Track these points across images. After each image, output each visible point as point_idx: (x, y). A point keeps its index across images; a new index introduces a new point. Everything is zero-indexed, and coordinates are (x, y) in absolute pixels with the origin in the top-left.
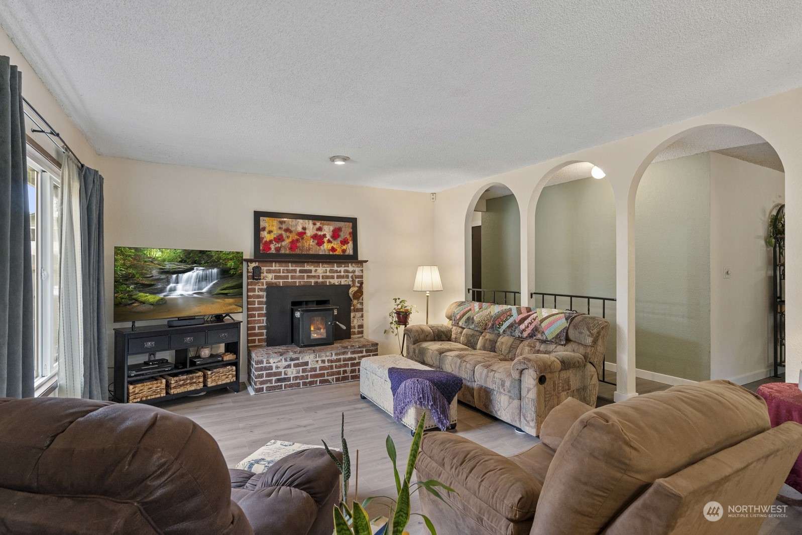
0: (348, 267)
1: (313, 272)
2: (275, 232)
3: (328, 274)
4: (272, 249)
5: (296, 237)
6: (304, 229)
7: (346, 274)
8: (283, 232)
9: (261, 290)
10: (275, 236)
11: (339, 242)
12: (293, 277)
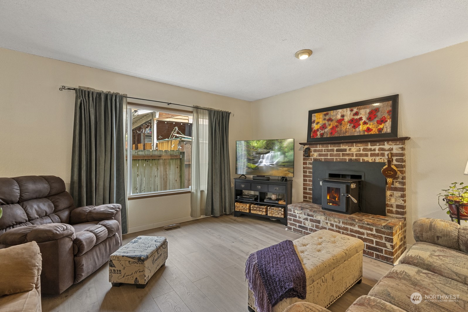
0: (384, 145)
1: (348, 151)
2: (321, 123)
3: (361, 152)
4: (318, 135)
5: (336, 124)
6: (343, 116)
7: (382, 152)
8: (326, 122)
9: (310, 164)
10: (321, 126)
11: (376, 122)
12: (331, 155)
